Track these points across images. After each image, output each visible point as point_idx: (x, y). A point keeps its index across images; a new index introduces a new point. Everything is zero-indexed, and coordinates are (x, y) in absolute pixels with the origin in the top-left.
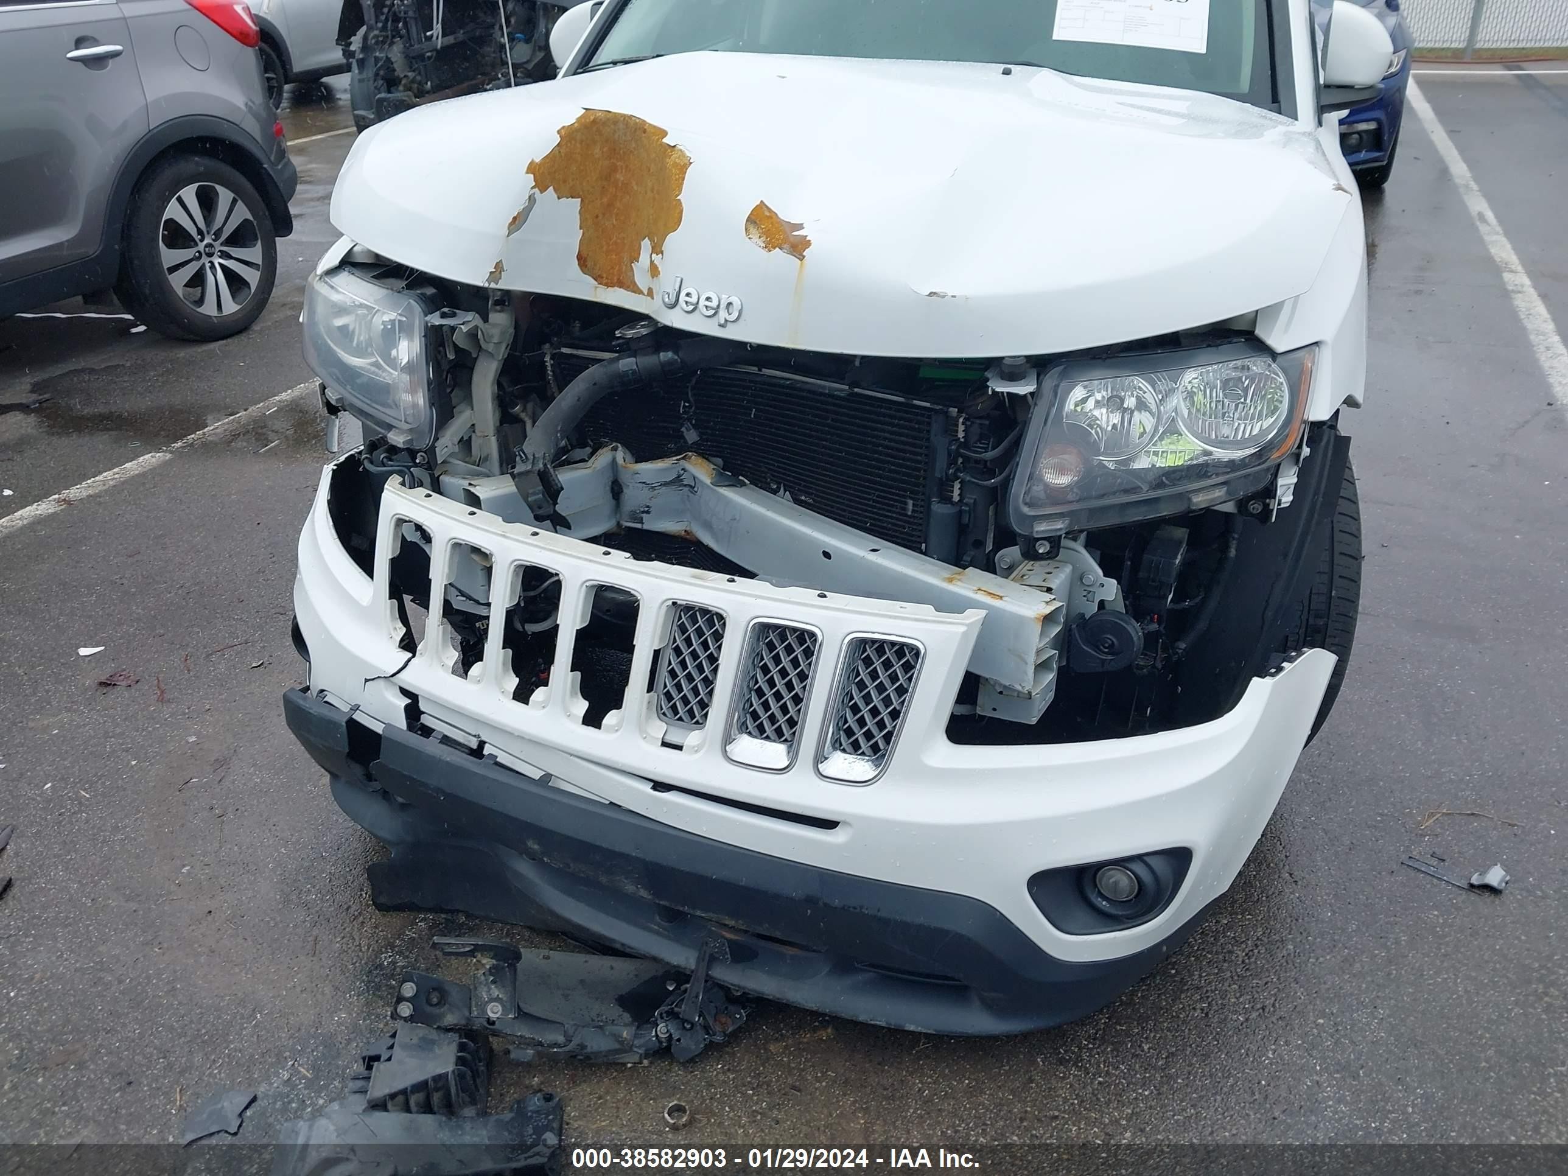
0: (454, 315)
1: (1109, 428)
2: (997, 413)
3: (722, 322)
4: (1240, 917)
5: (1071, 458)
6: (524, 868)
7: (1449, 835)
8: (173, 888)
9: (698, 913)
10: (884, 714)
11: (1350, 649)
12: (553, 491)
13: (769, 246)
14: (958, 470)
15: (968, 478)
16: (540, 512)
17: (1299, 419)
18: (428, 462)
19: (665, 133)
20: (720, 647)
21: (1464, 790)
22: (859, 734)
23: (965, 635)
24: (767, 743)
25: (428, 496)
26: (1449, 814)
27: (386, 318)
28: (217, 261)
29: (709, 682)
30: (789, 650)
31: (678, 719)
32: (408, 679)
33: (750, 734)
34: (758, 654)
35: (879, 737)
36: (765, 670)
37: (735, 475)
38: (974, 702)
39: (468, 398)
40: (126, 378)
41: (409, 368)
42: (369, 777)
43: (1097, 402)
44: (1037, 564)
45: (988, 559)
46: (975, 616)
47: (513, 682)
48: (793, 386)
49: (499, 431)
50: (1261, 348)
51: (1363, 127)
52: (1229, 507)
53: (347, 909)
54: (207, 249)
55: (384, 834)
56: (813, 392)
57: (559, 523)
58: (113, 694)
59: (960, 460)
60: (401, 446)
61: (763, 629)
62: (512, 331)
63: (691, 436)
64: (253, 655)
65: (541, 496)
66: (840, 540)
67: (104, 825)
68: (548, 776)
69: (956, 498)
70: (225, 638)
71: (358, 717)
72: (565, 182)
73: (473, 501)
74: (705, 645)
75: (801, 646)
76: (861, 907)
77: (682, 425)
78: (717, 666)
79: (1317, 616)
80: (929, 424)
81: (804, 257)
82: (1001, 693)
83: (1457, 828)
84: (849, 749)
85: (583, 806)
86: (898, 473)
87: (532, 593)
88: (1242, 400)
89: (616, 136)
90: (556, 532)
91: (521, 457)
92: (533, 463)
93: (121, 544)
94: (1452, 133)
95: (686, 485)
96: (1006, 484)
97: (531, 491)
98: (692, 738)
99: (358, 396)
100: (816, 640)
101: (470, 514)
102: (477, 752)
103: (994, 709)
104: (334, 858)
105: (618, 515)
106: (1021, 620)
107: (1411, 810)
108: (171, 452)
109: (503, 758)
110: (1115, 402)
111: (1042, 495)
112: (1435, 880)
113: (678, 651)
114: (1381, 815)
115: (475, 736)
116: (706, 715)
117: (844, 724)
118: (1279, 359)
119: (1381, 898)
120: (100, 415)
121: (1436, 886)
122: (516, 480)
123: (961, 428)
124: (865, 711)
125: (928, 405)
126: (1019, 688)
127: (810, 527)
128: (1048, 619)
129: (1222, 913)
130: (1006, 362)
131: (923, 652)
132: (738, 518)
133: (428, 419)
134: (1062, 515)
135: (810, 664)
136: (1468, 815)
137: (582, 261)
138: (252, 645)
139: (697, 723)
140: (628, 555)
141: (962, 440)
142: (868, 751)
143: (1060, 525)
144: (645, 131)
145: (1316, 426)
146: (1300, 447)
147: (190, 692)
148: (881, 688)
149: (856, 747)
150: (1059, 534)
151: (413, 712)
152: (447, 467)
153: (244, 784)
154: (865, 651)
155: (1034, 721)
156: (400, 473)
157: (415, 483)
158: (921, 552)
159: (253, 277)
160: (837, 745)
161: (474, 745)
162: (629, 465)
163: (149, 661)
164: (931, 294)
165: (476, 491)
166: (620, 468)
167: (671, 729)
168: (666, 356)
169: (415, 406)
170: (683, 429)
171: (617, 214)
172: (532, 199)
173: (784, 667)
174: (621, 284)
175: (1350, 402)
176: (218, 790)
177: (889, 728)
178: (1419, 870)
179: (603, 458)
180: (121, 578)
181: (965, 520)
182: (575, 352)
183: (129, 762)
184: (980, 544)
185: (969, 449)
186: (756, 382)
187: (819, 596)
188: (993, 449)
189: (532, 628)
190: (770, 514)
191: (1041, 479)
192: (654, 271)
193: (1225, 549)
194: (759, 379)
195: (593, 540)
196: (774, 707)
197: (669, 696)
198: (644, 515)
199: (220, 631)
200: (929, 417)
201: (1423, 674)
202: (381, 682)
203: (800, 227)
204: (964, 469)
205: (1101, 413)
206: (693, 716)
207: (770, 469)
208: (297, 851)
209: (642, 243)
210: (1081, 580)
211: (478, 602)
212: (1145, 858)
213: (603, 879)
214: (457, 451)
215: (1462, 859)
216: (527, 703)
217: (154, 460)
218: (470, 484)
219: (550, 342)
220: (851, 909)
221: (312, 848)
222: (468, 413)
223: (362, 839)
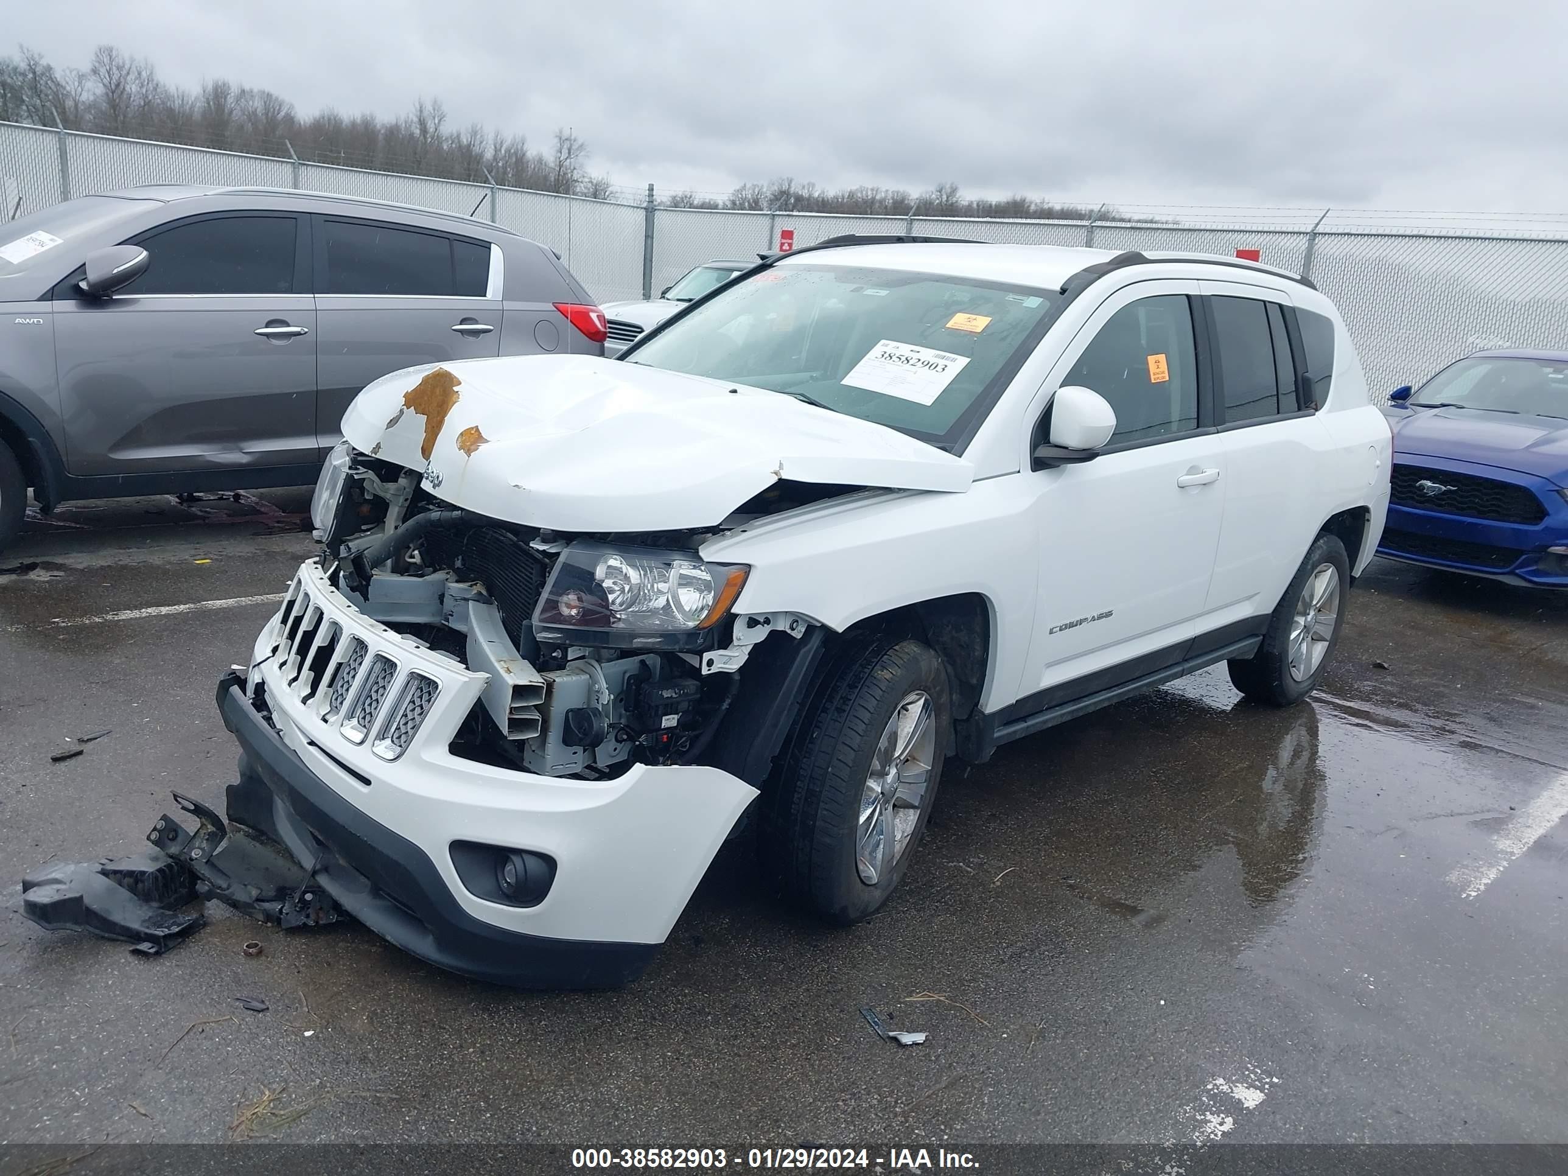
0: (357, 469)
3: (435, 484)
10: (417, 723)
12: (364, 575)
13: (461, 448)
22: (402, 732)
23: (466, 683)
24: (358, 727)
25: (316, 568)
26: (943, 1001)
31: (335, 707)
33: (353, 719)
34: (378, 675)
36: (377, 684)
46: (483, 677)
47: (293, 675)
63: (458, 564)
66: (483, 633)
68: (281, 732)
72: (420, 405)
75: (390, 671)
83: (935, 1008)
84: (396, 741)
98: (333, 718)
100: (397, 669)
105: (441, 616)
106: (507, 686)
107: (917, 989)
111: (553, 616)
113: (349, 666)
114: (889, 983)
117: (398, 725)
118: (706, 566)
124: (409, 719)
130: (541, 531)
131: (441, 688)
134: (558, 631)
135: (389, 681)
136: (957, 1006)
137: (423, 451)
142: (401, 744)
143: (556, 636)
149: (398, 740)
151: (260, 688)
154: (415, 680)
164: (516, 486)
166: (447, 584)
167: (332, 713)
172: (402, 412)
177: (414, 732)
179: (440, 575)
187: (416, 647)
191: (557, 607)
197: (337, 692)
198: (450, 617)
202: (257, 668)
210: (593, 687)
215: (907, 1023)
216: (290, 687)
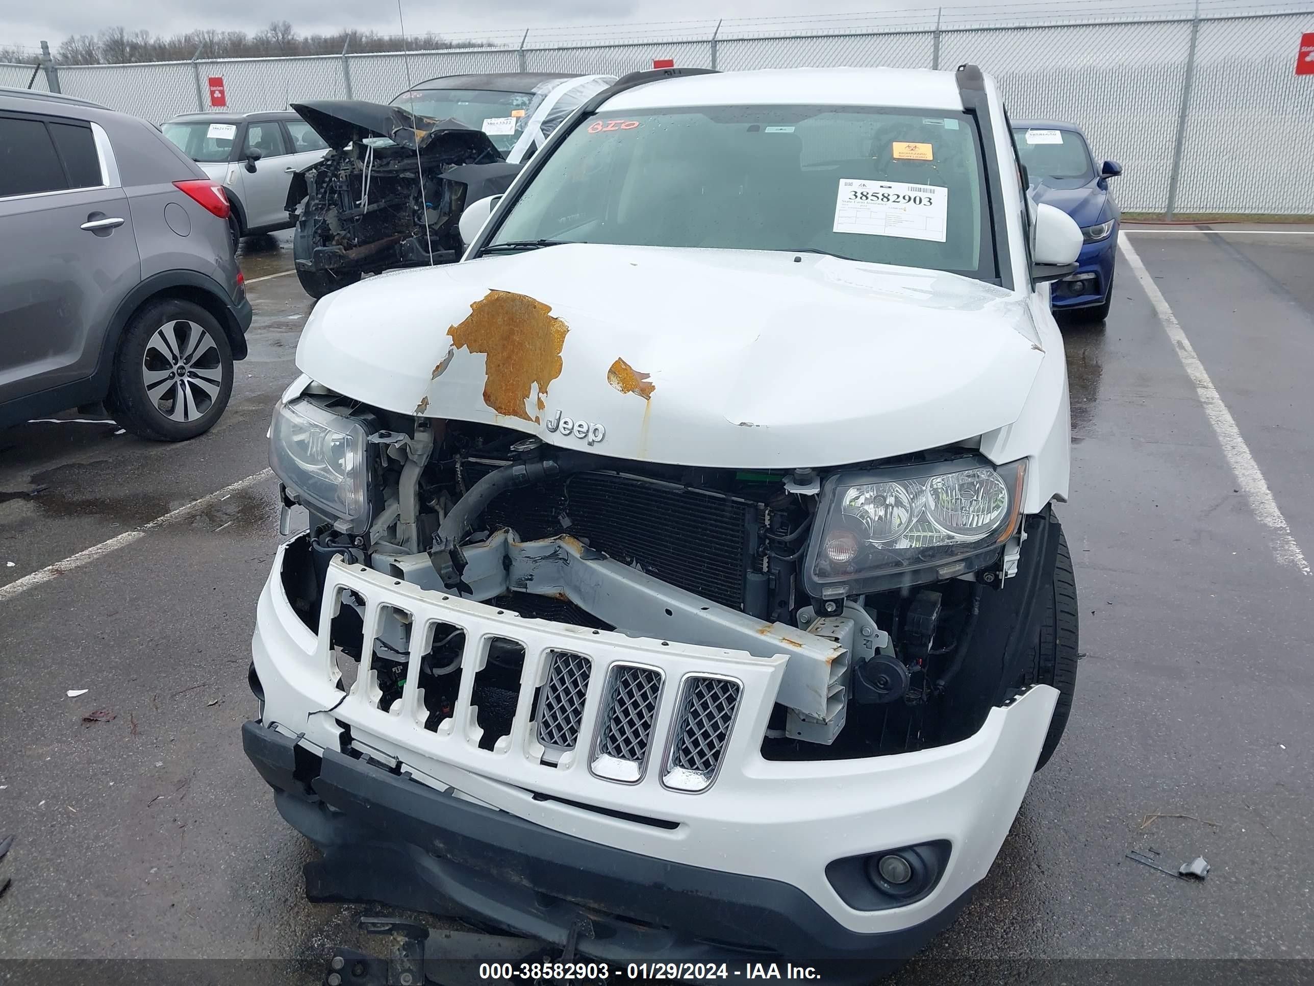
0: (389, 436)
1: (876, 519)
2: (793, 507)
3: (591, 441)
4: (999, 900)
5: (848, 541)
6: (430, 864)
7: (1162, 834)
8: (143, 886)
9: (569, 898)
10: (713, 736)
11: (1074, 685)
12: (459, 565)
13: (625, 390)
14: (766, 548)
15: (773, 555)
16: (449, 582)
17: (1017, 513)
18: (364, 544)
19: (550, 309)
20: (586, 685)
21: (1173, 798)
22: (694, 753)
23: (773, 674)
24: (623, 761)
25: (364, 570)
26: (1163, 817)
27: (336, 436)
28: (186, 379)
29: (578, 713)
30: (640, 686)
31: (554, 743)
32: (343, 713)
33: (609, 753)
34: (616, 690)
35: (709, 755)
36: (622, 702)
37: (599, 551)
38: (783, 728)
39: (396, 495)
40: (109, 471)
41: (353, 473)
42: (310, 790)
43: (866, 499)
44: (828, 619)
45: (791, 616)
46: (780, 660)
47: (425, 714)
48: (643, 486)
49: (418, 519)
50: (985, 461)
51: (1084, 276)
52: (970, 577)
53: (285, 902)
54: (179, 371)
55: (318, 837)
56: (658, 490)
57: (464, 590)
58: (95, 728)
59: (767, 541)
60: (345, 532)
61: (620, 671)
62: (432, 445)
63: (566, 522)
64: (210, 695)
65: (451, 569)
66: (678, 600)
67: (86, 835)
68: (451, 789)
69: (765, 569)
70: (187, 681)
71: (303, 744)
72: (475, 341)
73: (398, 573)
74: (575, 683)
75: (649, 683)
76: (697, 891)
77: (559, 514)
78: (585, 700)
79: (1046, 660)
80: (744, 514)
81: (650, 397)
82: (804, 720)
83: (1169, 827)
84: (687, 765)
85: (479, 812)
86: (721, 550)
87: (439, 644)
88: (975, 498)
89: (514, 309)
90: (461, 596)
91: (437, 540)
92: (446, 545)
93: (103, 606)
94: (1156, 279)
95: (561, 559)
96: (802, 558)
97: (443, 566)
98: (565, 758)
99: (312, 494)
100: (660, 679)
101: (396, 584)
102: (396, 770)
103: (799, 733)
104: (275, 859)
105: (508, 583)
106: (815, 662)
107: (1134, 814)
108: (144, 531)
109: (416, 775)
110: (879, 500)
111: (828, 568)
112: (1152, 871)
113: (554, 689)
114: (1109, 818)
115: (394, 758)
116: (575, 739)
117: (683, 745)
118: (998, 469)
119: (1110, 885)
120: (88, 501)
121: (1153, 874)
122: (432, 558)
123: (767, 518)
124: (698, 734)
125: (743, 500)
126: (816, 716)
127: (656, 591)
128: (836, 662)
129: (984, 898)
130: (797, 471)
131: (742, 687)
132: (600, 583)
133: (366, 511)
134: (843, 583)
135: (656, 697)
136: (1178, 817)
137: (487, 397)
138: (209, 687)
139: (569, 745)
140: (517, 614)
141: (768, 526)
142: (701, 767)
143: (842, 591)
144: (535, 307)
145: (1030, 517)
146: (1019, 532)
147: (158, 725)
148: (710, 716)
149: (692, 763)
150: (841, 597)
151: (346, 738)
152: (378, 547)
153: (202, 800)
154: (698, 687)
155: (830, 742)
156: (342, 553)
157: (353, 561)
158: (741, 610)
159: (213, 391)
160: (677, 762)
161: (393, 764)
162: (517, 544)
163: (124, 701)
164: (742, 424)
165: (400, 565)
166: (510, 546)
167: (549, 751)
168: (549, 464)
169: (356, 502)
170: (560, 517)
171: (513, 364)
172: (451, 353)
173: (636, 700)
174: (515, 413)
175: (1057, 497)
176: (180, 805)
177: (717, 748)
178: (1140, 862)
179: (498, 538)
180: (102, 633)
181: (772, 586)
182: (478, 460)
183: (108, 782)
184: (785, 604)
185: (774, 534)
186: (615, 483)
187: (662, 644)
188: (791, 534)
189: (438, 672)
190: (625, 581)
191: (827, 556)
192: (541, 405)
193: (970, 608)
194: (617, 480)
195: (487, 602)
196: (629, 733)
197: (547, 725)
198: (528, 582)
199: (183, 676)
200: (744, 509)
201: (1141, 705)
202: (321, 715)
203: (648, 376)
204: (771, 549)
205: (870, 508)
206: (565, 740)
207: (625, 547)
208: (245, 854)
209: (532, 385)
210: (861, 632)
211: (397, 652)
212: (915, 848)
213: (494, 872)
214: (386, 534)
215: (1173, 853)
216: (436, 731)
217: (130, 537)
218: (395, 560)
219: (460, 453)
220: (690, 893)
221: (257, 852)
222: (395, 506)
223: (298, 844)
